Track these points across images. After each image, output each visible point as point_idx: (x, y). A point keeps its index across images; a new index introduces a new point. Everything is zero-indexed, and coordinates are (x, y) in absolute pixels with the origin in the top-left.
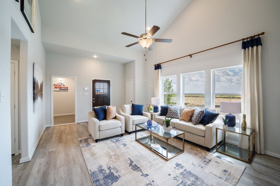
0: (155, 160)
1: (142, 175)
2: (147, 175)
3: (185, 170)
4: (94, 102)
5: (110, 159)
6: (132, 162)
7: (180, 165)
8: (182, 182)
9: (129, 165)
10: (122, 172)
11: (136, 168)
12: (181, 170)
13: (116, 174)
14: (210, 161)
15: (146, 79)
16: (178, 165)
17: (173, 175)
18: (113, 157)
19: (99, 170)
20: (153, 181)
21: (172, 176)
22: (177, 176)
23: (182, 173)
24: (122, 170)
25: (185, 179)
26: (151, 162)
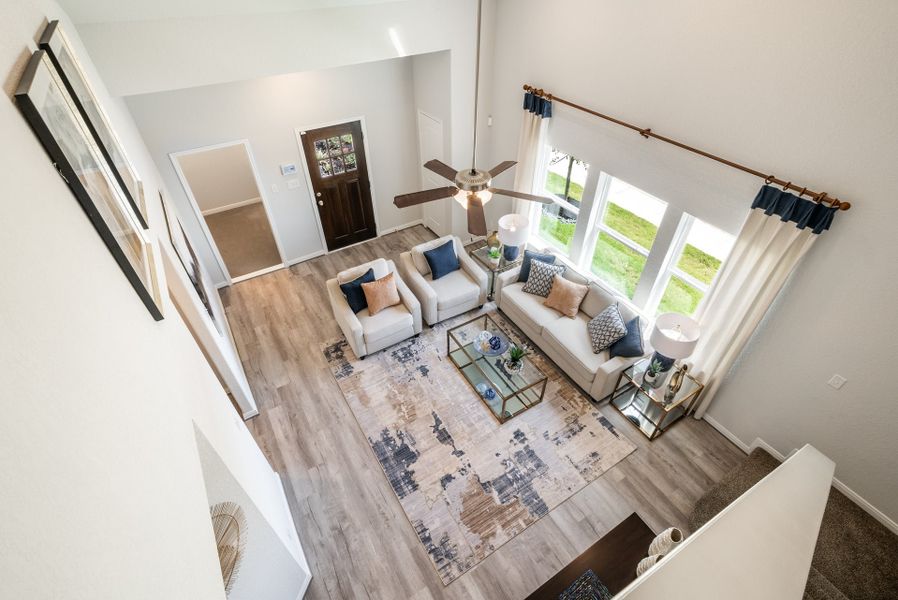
0: (480, 419)
1: (453, 453)
2: (462, 453)
3: (527, 447)
4: (321, 203)
5: (398, 412)
6: (438, 422)
7: (523, 434)
8: (513, 469)
9: (433, 429)
10: (422, 445)
11: (444, 437)
12: (520, 447)
13: (412, 449)
14: (581, 429)
15: (490, 116)
16: (518, 434)
17: (504, 455)
18: (404, 409)
19: (384, 440)
20: (469, 465)
21: (501, 458)
22: (510, 459)
23: (518, 454)
24: (422, 440)
25: (519, 465)
26: (472, 424)
